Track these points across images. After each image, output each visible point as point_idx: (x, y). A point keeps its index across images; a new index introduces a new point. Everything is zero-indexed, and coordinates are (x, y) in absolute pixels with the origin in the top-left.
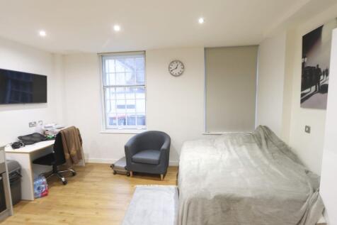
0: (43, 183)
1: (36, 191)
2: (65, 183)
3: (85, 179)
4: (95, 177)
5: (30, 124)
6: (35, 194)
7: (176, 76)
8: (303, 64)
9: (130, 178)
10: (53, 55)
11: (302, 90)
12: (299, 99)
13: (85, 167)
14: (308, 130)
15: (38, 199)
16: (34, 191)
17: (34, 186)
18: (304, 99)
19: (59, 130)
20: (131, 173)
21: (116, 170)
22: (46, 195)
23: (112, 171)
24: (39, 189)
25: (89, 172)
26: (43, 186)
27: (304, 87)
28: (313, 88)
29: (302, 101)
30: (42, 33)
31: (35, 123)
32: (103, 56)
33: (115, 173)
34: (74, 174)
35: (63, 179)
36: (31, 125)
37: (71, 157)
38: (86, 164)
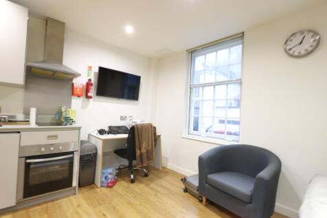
0: (110, 174)
1: (104, 180)
2: (133, 181)
3: (152, 185)
4: (162, 186)
5: (121, 117)
6: (102, 182)
9: (202, 206)
10: (150, 59)
13: (161, 172)
15: (102, 188)
16: (101, 178)
17: (103, 173)
19: (134, 124)
20: (204, 199)
21: (188, 187)
22: (111, 187)
23: (183, 187)
24: (106, 178)
25: (160, 178)
26: (110, 176)
30: (129, 30)
31: (126, 117)
32: (192, 53)
33: (186, 190)
34: (146, 175)
35: (132, 176)
36: (123, 118)
37: (141, 155)
38: (164, 168)
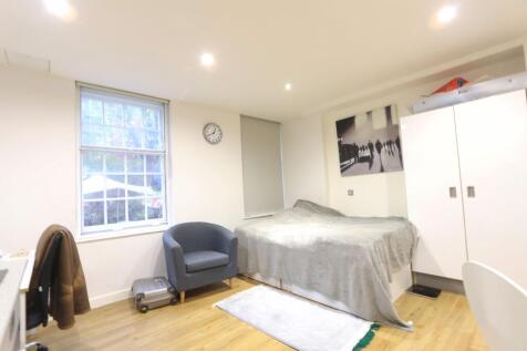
7: (213, 143)
8: (339, 143)
9: (183, 306)
11: (341, 161)
12: (339, 169)
14: (351, 193)
18: (344, 169)
20: (183, 295)
21: (149, 302)
27: (342, 160)
28: (353, 160)
29: (342, 171)
32: (82, 88)
33: (146, 310)
